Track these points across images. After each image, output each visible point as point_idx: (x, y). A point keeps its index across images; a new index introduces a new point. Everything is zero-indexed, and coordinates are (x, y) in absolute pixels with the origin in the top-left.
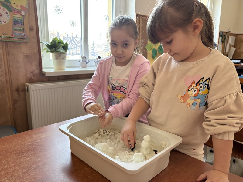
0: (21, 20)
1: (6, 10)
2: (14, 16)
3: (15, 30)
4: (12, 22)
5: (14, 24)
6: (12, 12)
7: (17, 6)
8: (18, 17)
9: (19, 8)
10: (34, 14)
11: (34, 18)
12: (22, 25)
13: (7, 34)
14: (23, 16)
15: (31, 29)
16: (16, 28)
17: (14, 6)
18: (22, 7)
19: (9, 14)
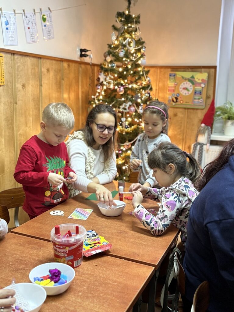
0: (200, 91)
1: (191, 84)
2: (196, 88)
3: (195, 99)
4: (194, 93)
5: (195, 94)
6: (194, 85)
7: (199, 80)
8: (198, 88)
9: (200, 81)
10: (213, 85)
11: (212, 88)
12: (201, 94)
13: (188, 102)
14: (203, 87)
15: (208, 97)
16: (196, 97)
17: (197, 80)
18: (203, 80)
19: (192, 87)
